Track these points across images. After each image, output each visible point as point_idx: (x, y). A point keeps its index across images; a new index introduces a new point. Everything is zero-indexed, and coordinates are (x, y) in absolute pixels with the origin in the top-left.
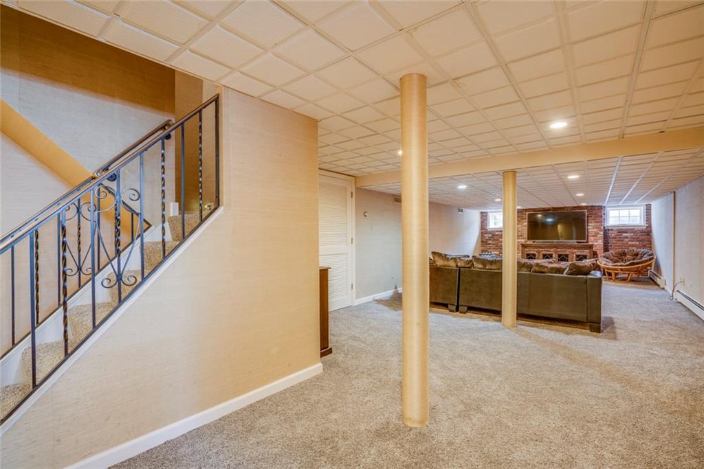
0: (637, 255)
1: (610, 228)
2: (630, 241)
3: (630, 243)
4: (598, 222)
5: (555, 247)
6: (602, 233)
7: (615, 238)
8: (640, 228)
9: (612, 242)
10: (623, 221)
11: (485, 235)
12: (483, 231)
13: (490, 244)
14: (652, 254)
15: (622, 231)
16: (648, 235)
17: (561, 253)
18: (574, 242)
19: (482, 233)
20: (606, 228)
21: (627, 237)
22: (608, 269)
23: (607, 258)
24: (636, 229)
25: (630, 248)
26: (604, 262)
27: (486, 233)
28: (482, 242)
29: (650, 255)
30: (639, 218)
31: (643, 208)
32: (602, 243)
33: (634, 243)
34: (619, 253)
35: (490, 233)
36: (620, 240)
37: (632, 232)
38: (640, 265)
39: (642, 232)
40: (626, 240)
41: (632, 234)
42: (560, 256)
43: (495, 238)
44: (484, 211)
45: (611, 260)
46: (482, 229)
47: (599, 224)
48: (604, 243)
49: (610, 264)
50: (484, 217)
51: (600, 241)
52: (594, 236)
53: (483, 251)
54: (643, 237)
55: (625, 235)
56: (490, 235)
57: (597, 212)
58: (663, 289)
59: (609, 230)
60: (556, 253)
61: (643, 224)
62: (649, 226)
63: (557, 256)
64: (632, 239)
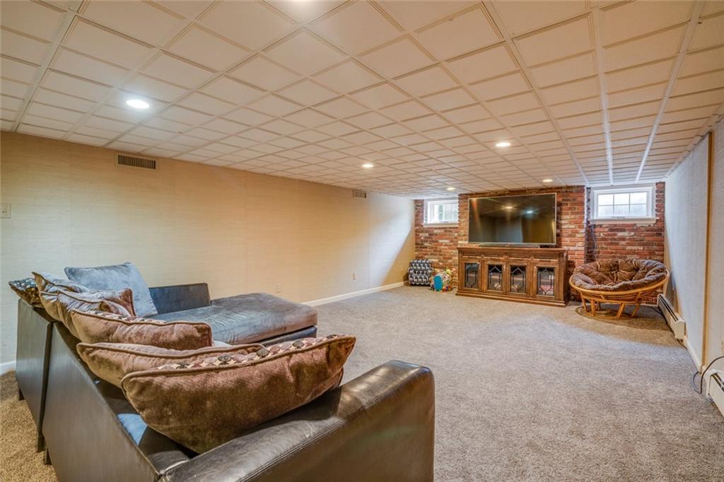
0: (637, 269)
1: (597, 223)
2: (628, 244)
3: (629, 248)
4: (577, 213)
5: (506, 254)
6: (583, 231)
7: (604, 239)
8: (646, 224)
9: (600, 246)
10: (619, 213)
11: (420, 235)
12: (417, 228)
13: (426, 247)
14: (663, 270)
15: (616, 227)
16: (660, 235)
17: (513, 264)
18: (535, 246)
19: (416, 231)
20: (591, 223)
21: (623, 239)
22: (585, 294)
23: (586, 274)
24: (639, 224)
25: (629, 257)
26: (579, 282)
27: (422, 232)
28: (416, 244)
29: (658, 271)
30: (645, 206)
31: (651, 189)
32: (583, 248)
33: (635, 248)
34: (607, 266)
35: (427, 232)
36: (611, 244)
37: (633, 230)
38: (639, 290)
39: (649, 229)
40: (624, 243)
41: (633, 233)
42: (513, 268)
43: (434, 237)
44: (418, 198)
45: (593, 277)
46: (416, 226)
47: (577, 216)
48: (588, 248)
49: (589, 286)
50: (419, 207)
51: (580, 244)
52: (570, 236)
53: (418, 258)
54: (651, 239)
55: (620, 234)
56: (427, 235)
57: (574, 196)
58: (680, 341)
59: (595, 226)
60: (507, 263)
61: (650, 216)
62: (661, 220)
63: (509, 268)
64: (632, 241)
